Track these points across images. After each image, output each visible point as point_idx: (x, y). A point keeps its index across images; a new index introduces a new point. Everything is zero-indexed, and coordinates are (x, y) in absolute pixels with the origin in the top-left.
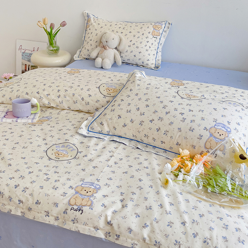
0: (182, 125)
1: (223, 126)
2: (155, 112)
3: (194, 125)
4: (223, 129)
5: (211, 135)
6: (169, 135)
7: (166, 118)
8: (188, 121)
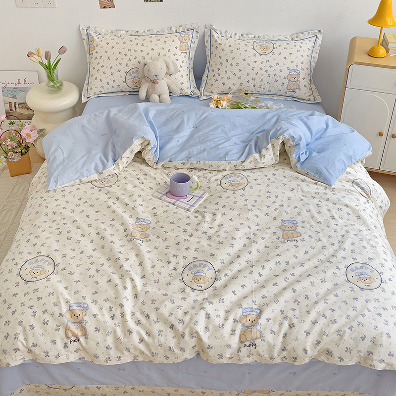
0: (270, 80)
1: (294, 71)
2: (248, 74)
3: (277, 78)
4: (295, 73)
5: (289, 81)
6: (262, 87)
7: (256, 77)
8: (272, 76)
